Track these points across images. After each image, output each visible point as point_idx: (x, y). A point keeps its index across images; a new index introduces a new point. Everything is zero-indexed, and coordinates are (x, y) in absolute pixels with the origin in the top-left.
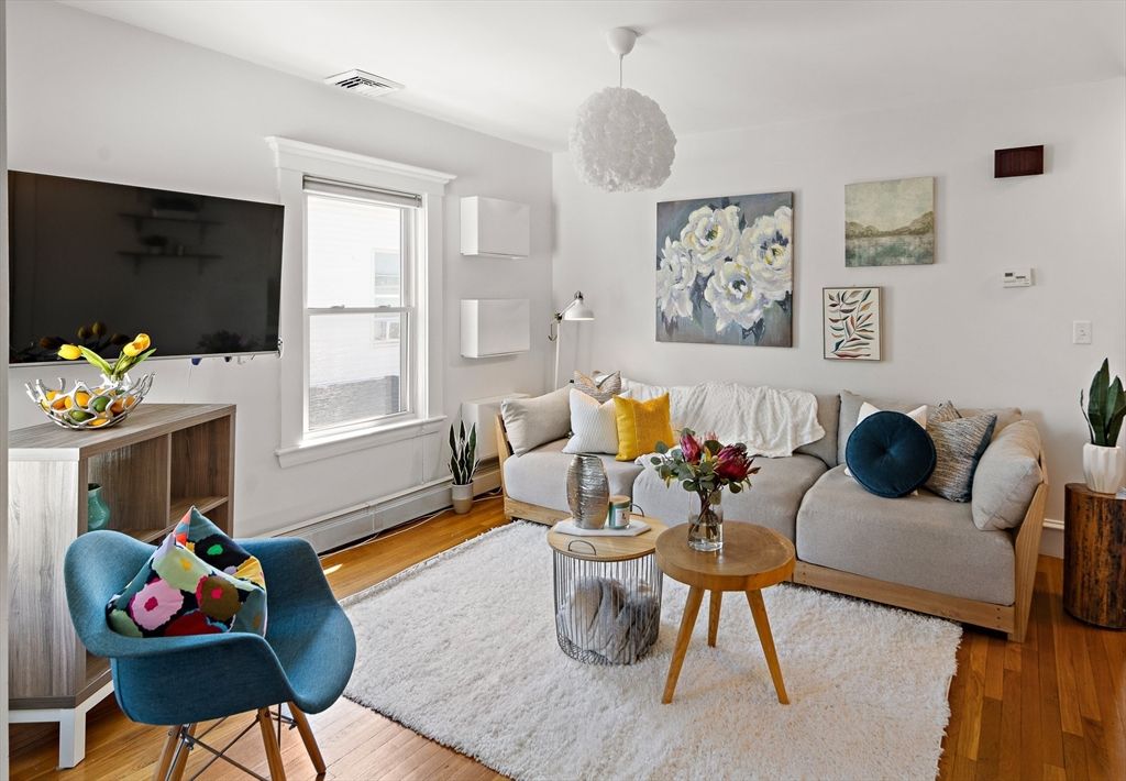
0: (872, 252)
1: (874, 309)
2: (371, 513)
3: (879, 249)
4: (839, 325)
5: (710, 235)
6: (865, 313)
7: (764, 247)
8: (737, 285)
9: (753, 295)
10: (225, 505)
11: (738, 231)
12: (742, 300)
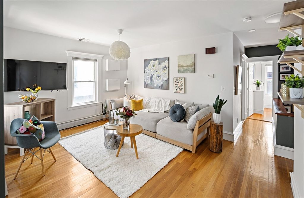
0: (182, 70)
1: (183, 82)
2: (86, 119)
3: (184, 69)
4: (177, 85)
5: (154, 66)
6: (181, 83)
7: (163, 69)
8: (158, 77)
9: (161, 79)
10: (53, 116)
11: (158, 65)
12: (159, 80)
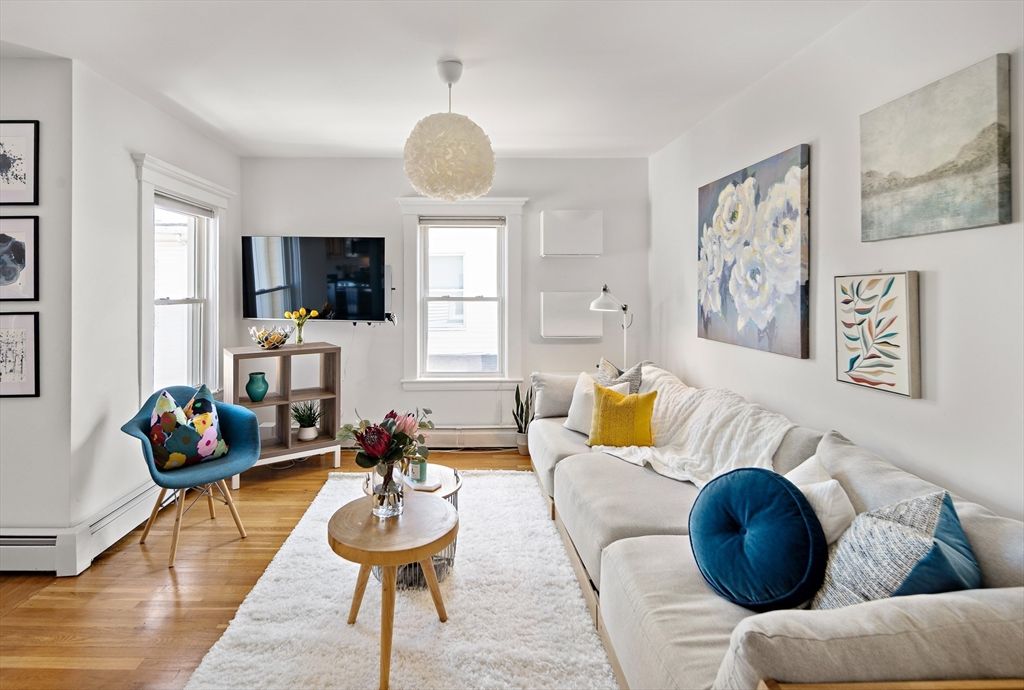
1: (901, 309)
4: (854, 332)
5: (733, 217)
6: (887, 316)
7: (776, 225)
8: (754, 273)
9: (767, 284)
11: (754, 207)
12: (757, 293)
